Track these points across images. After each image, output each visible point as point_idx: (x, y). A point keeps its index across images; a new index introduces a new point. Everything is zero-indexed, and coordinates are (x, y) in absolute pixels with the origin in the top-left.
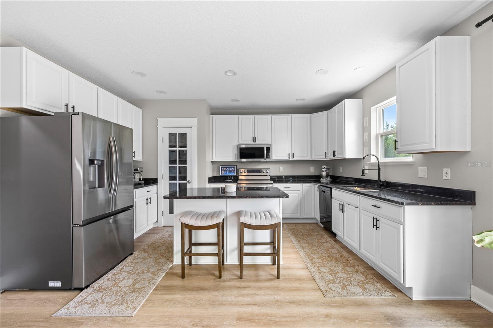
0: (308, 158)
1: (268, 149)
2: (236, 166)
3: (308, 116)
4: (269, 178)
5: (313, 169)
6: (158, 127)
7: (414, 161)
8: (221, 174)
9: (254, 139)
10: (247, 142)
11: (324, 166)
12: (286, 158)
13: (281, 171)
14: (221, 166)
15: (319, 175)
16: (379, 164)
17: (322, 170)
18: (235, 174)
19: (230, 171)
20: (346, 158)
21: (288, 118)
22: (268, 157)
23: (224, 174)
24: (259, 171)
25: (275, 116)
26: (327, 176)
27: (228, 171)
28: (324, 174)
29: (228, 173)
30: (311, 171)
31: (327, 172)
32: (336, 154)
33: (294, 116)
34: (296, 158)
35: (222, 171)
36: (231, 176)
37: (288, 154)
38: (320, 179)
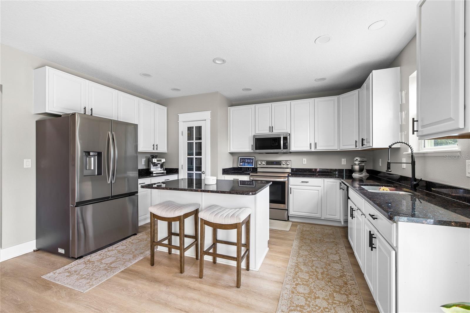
0: (335, 148)
1: (285, 139)
2: (255, 157)
3: (335, 98)
4: (289, 171)
5: (345, 162)
6: (178, 122)
7: (460, 150)
8: (240, 165)
9: (271, 129)
10: (264, 131)
11: (357, 158)
12: (307, 149)
13: (304, 163)
14: (239, 158)
15: (351, 169)
16: (412, 156)
17: (355, 162)
18: (253, 166)
19: (248, 163)
20: (374, 147)
21: (310, 103)
22: (285, 147)
23: (242, 166)
24: (279, 163)
25: (293, 102)
26: (361, 170)
27: (246, 162)
28: (357, 167)
29: (246, 165)
30: (343, 164)
31: (360, 166)
32: (365, 142)
33: (317, 99)
34: (320, 148)
35: (240, 162)
36: (250, 168)
37: (310, 144)
38: (352, 173)
